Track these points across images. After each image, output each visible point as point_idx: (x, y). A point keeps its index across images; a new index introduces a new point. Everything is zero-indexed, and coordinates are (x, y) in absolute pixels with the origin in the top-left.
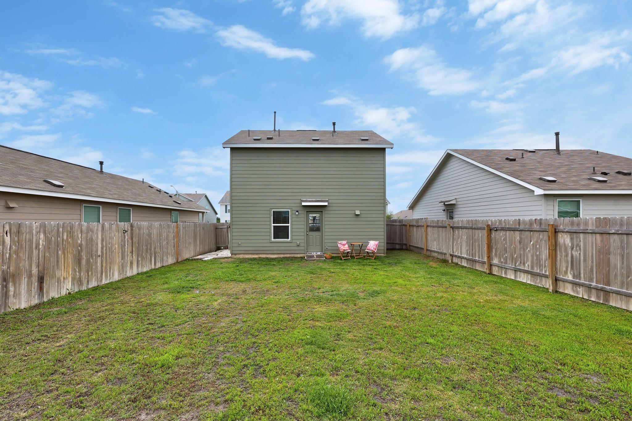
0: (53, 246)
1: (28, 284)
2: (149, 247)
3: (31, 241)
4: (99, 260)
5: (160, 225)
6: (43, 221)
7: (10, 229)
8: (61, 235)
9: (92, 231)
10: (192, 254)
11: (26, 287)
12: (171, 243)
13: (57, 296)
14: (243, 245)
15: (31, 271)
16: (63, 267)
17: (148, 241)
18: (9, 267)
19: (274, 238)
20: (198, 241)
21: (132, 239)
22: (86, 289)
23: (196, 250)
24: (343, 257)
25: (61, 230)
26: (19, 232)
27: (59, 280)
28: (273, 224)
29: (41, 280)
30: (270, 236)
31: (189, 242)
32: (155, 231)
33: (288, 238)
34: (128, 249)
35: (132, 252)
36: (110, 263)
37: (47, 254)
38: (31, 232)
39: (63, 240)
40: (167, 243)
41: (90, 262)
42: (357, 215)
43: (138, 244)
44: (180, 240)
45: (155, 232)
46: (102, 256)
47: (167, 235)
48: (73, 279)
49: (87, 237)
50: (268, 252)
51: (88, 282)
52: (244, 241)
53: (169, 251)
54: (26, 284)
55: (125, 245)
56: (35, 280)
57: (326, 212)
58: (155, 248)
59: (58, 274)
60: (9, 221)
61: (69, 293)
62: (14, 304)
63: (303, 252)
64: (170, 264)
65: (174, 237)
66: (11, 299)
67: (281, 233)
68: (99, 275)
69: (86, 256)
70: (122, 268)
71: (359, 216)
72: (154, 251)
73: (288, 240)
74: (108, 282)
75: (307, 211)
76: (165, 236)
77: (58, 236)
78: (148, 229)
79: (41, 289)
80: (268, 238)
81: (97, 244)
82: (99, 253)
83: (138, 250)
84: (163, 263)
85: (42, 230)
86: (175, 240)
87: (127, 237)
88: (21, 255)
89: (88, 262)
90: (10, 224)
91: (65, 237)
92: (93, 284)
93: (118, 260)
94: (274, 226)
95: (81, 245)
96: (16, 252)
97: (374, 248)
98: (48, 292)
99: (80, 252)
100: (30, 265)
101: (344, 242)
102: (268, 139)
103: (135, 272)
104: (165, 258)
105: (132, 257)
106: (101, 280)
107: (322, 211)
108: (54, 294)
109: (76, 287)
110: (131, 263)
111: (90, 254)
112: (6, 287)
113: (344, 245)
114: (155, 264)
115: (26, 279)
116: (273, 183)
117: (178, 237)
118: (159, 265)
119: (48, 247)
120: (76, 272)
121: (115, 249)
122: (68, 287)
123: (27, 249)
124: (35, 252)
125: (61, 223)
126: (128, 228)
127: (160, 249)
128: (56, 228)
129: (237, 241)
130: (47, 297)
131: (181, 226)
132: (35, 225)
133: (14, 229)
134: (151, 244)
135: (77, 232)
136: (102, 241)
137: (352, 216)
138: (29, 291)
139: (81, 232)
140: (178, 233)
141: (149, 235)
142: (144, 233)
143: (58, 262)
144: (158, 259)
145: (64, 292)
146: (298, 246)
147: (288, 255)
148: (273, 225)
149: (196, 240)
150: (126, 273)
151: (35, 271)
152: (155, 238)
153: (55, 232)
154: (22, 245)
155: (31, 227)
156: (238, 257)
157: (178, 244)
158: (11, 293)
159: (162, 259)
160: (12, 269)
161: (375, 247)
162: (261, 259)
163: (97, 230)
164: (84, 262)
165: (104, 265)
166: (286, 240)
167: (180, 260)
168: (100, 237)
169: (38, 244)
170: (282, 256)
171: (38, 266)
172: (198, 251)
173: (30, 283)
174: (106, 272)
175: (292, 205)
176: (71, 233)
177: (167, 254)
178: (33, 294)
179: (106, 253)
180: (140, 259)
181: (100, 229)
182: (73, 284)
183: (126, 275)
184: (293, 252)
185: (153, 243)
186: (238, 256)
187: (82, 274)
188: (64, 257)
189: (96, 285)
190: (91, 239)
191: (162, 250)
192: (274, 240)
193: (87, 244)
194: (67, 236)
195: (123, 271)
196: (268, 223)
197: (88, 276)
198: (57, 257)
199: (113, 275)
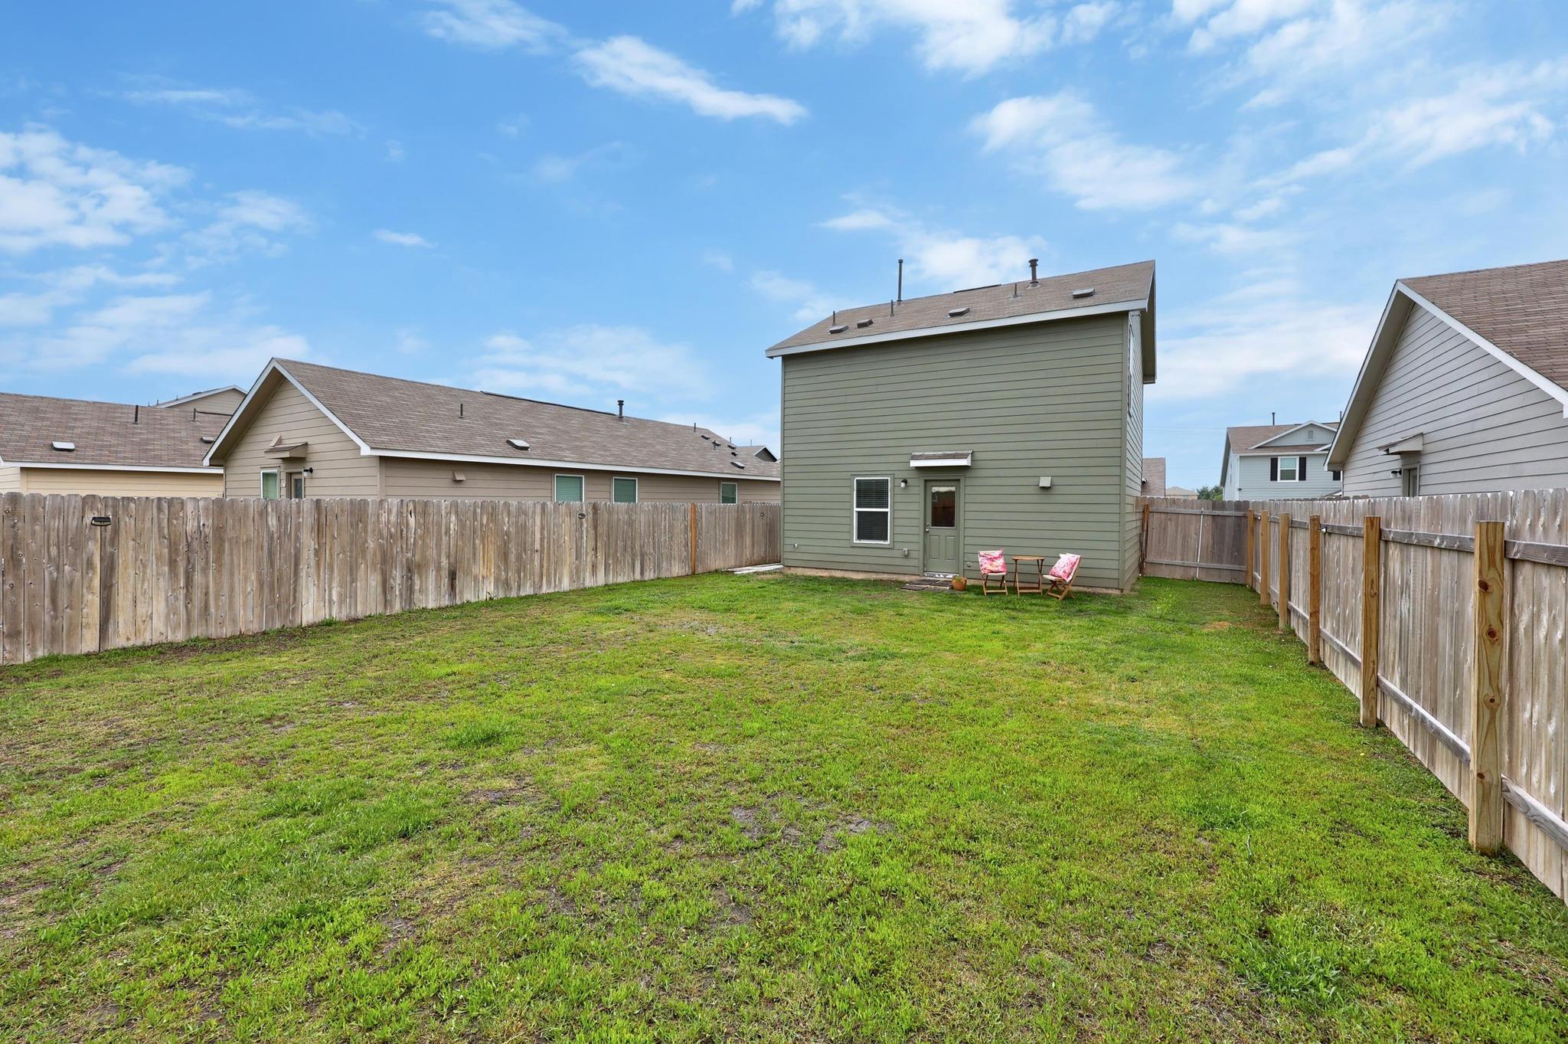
0: (467, 532)
1: (436, 579)
2: (629, 543)
3: (439, 525)
4: (537, 557)
5: (655, 507)
6: (455, 499)
7: (415, 509)
8: (479, 519)
9: (526, 514)
10: (732, 563)
11: (434, 583)
12: (679, 539)
13: (473, 600)
14: (804, 549)
15: (440, 563)
16: (481, 562)
17: (627, 532)
18: (414, 555)
19: (859, 537)
20: (748, 541)
21: (595, 528)
22: (515, 596)
23: (741, 556)
24: (988, 588)
25: (479, 510)
26: (425, 513)
27: (476, 579)
28: (858, 507)
29: (453, 576)
30: (851, 532)
31: (724, 540)
32: (642, 517)
33: (885, 539)
34: (587, 543)
35: (595, 549)
36: (556, 563)
37: (460, 543)
38: (439, 512)
39: (482, 524)
40: (671, 539)
41: (522, 558)
42: (1043, 488)
43: (608, 537)
44: (700, 534)
45: (642, 519)
46: (542, 552)
47: (671, 526)
48: (497, 580)
49: (517, 522)
50: (846, 567)
51: (519, 586)
52: (803, 542)
53: (676, 553)
54: (434, 578)
55: (582, 538)
56: (445, 573)
57: (969, 482)
58: (642, 547)
59: (475, 570)
60: (413, 498)
61: (491, 599)
62: (421, 601)
63: (916, 571)
64: (675, 575)
65: (686, 527)
66: (417, 595)
67: (872, 527)
68: (537, 580)
69: (516, 550)
70: (577, 573)
71: (1051, 492)
72: (641, 551)
73: (886, 543)
74: (552, 590)
75: (926, 481)
76: (665, 526)
77: (475, 519)
78: (627, 513)
79: (453, 587)
80: (846, 536)
81: (533, 533)
82: (537, 546)
83: (607, 546)
84: (659, 572)
85: (453, 510)
86: (689, 534)
87: (585, 525)
88: (428, 541)
89: (519, 558)
90: (414, 501)
91: (485, 522)
92: (528, 590)
93: (569, 558)
94: (859, 513)
95: (508, 533)
96: (423, 538)
97: (1065, 572)
98: (461, 593)
99: (506, 544)
100: (439, 556)
101: (996, 553)
102: (860, 326)
103: (601, 580)
104: (664, 564)
105: (596, 557)
106: (541, 587)
107: (959, 480)
108: (469, 596)
109: (500, 591)
110: (593, 566)
111: (523, 547)
112: (411, 578)
113: (992, 559)
114: (642, 573)
115: (434, 573)
116: (861, 421)
117: (695, 528)
118: (649, 575)
119: (461, 534)
120: (500, 570)
121: (564, 542)
122: (489, 590)
123: (435, 534)
124: (445, 539)
125: (479, 501)
126: (587, 510)
127: (654, 548)
128: (472, 508)
129: (792, 541)
130: (460, 598)
131: (704, 510)
132: (444, 504)
133: (419, 509)
134: (633, 540)
135: (502, 514)
136: (542, 529)
137: (1032, 490)
138: (438, 587)
139: (509, 515)
140: (696, 521)
141: (631, 523)
142: (618, 519)
143: (474, 554)
144: (649, 565)
145: (483, 597)
146: (907, 556)
147: (885, 577)
148: (856, 509)
149: (742, 537)
150: (584, 580)
151: (445, 562)
152: (642, 528)
153: (470, 515)
154: (428, 529)
155: (439, 506)
156: (794, 573)
157: (697, 541)
158: (417, 587)
159: (659, 565)
160: (417, 557)
161: (1067, 569)
162: (834, 581)
163: (534, 512)
164: (512, 557)
165: (545, 565)
166: (882, 542)
167: (699, 570)
168: (538, 523)
169: (448, 529)
170: (873, 576)
171: (448, 557)
172: (748, 557)
173: (438, 578)
174: (548, 576)
175: (895, 467)
176: (493, 515)
177: (670, 558)
178: (442, 593)
179: (549, 547)
180: (611, 562)
181: (538, 510)
182: (496, 586)
183: (583, 584)
184: (897, 570)
185: (638, 536)
186: (793, 571)
187: (510, 575)
188: (484, 548)
189: (532, 593)
190: (524, 527)
191: (659, 549)
192: (858, 542)
193: (517, 532)
194: (488, 519)
195: (579, 578)
196: (847, 505)
197: (520, 578)
198: (474, 548)
199: (560, 582)
